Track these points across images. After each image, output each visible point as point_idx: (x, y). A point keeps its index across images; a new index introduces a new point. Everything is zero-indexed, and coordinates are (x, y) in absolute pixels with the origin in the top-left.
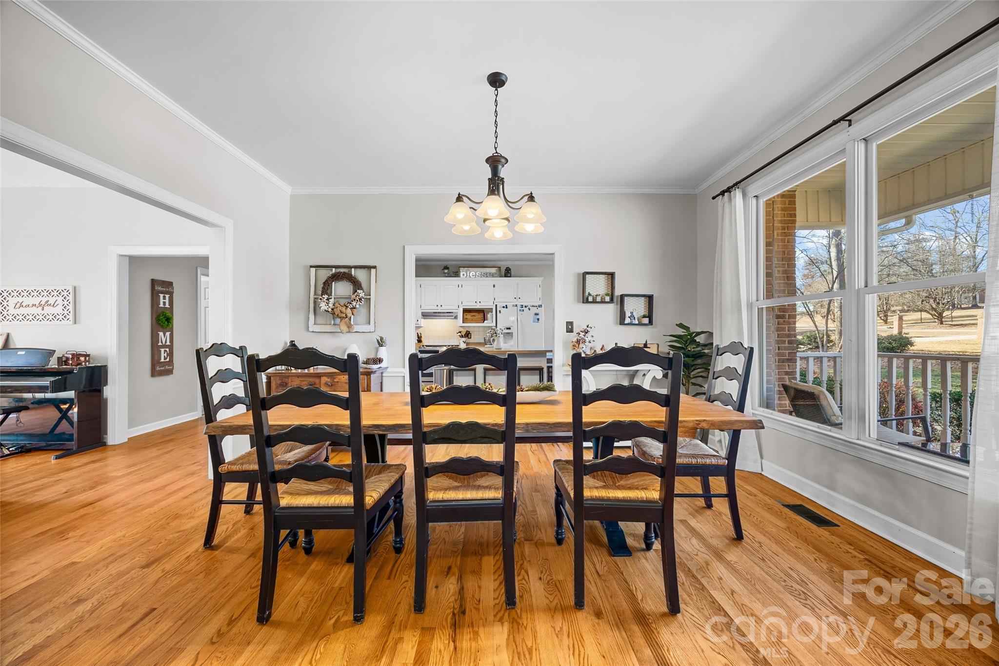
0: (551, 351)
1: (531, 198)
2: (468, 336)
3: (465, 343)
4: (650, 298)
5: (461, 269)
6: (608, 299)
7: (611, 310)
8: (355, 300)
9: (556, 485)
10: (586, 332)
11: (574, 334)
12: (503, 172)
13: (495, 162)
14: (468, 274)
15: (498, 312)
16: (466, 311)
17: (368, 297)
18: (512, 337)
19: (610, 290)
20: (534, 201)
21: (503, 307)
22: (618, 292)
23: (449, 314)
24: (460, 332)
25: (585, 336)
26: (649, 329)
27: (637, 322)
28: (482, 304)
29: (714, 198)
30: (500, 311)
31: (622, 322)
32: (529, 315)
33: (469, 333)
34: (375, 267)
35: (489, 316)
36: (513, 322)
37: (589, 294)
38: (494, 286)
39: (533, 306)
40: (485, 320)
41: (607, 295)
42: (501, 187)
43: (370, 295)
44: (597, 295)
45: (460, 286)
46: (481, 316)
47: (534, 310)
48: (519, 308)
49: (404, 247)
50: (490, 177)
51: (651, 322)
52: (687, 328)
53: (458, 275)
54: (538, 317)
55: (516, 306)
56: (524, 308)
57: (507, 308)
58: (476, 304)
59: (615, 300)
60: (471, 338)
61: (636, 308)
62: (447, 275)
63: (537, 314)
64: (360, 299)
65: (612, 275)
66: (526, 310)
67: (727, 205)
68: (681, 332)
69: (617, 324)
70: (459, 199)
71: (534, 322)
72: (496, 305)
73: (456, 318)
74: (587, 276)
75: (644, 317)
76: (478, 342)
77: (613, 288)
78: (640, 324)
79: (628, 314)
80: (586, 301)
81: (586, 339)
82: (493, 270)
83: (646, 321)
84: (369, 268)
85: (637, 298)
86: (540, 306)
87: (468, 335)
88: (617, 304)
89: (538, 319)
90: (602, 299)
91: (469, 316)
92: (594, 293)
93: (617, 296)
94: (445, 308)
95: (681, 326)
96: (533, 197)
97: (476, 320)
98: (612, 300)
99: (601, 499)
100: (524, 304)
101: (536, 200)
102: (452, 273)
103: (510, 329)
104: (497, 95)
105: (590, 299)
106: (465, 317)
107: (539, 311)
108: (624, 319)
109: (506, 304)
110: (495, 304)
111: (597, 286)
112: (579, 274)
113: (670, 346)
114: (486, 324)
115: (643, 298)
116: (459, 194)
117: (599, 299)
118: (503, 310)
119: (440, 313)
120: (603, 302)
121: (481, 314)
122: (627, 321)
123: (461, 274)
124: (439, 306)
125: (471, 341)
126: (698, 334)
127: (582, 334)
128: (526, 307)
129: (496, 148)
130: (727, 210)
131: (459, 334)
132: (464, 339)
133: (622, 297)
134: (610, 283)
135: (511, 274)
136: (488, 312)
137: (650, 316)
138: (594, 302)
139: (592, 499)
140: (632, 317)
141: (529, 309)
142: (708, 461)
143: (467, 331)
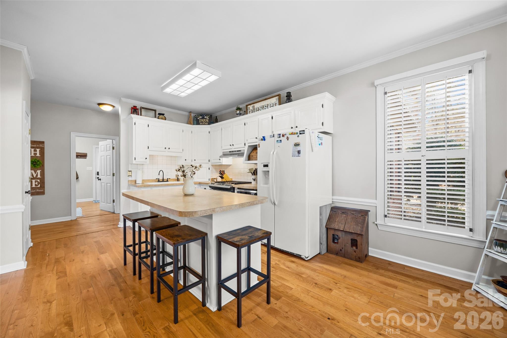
32: (288, 146)
38: (272, 118)
39: (292, 134)
47: (294, 139)
48: (276, 138)
54: (298, 148)
56: (282, 138)
63: (297, 145)
66: (284, 139)
71: (294, 155)
86: (301, 132)
89: (299, 152)
100: (282, 132)
103: (267, 165)
124: (232, 145)
128: (283, 136)
141: (288, 138)
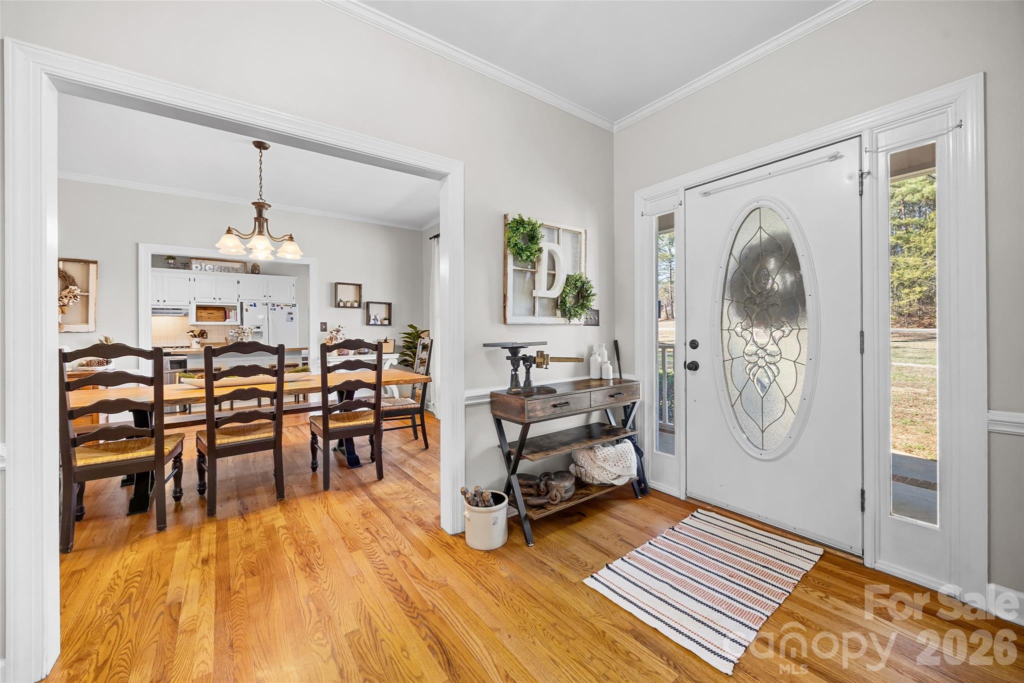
0: (307, 349)
1: (291, 238)
2: (202, 336)
3: (199, 343)
4: (389, 305)
5: (193, 261)
6: (356, 305)
7: (359, 313)
8: (66, 297)
9: (311, 431)
10: (338, 331)
11: (328, 332)
12: (266, 214)
13: (260, 207)
14: (203, 267)
15: (244, 310)
16: (199, 308)
17: (86, 294)
18: (262, 336)
19: (358, 298)
20: (293, 241)
21: (251, 305)
22: (364, 300)
23: (176, 311)
24: (192, 332)
25: (337, 334)
26: (389, 328)
27: (379, 323)
28: (222, 300)
29: (431, 239)
30: (247, 310)
31: (368, 323)
32: (282, 314)
33: (205, 333)
34: (95, 262)
35: (232, 314)
36: (263, 320)
37: (341, 301)
38: (238, 282)
39: (286, 305)
40: (226, 318)
41: (356, 301)
42: (265, 224)
43: (88, 292)
44: (347, 302)
45: (192, 280)
46: (221, 313)
47: (288, 309)
48: (270, 306)
49: (137, 245)
50: (256, 216)
51: (390, 324)
52: (415, 328)
53: (189, 266)
54: (291, 316)
55: (267, 304)
56: (276, 307)
57: (255, 306)
58: (214, 301)
59: (362, 305)
60: (207, 338)
61: (379, 312)
62: (172, 266)
63: (290, 313)
64: (75, 296)
65: (359, 286)
66: (278, 309)
67: (436, 246)
68: (410, 330)
69: (364, 324)
70: (229, 231)
71: (287, 321)
72: (242, 303)
73: (186, 315)
74: (339, 286)
75: (385, 319)
76: (217, 342)
77: (360, 296)
78: (382, 325)
79: (372, 317)
80: (338, 305)
81: (338, 336)
82: (237, 265)
83: (386, 322)
84: (87, 262)
85: (380, 305)
86: (294, 305)
87: (202, 334)
88: (364, 309)
89: (292, 319)
90: (351, 304)
91: (204, 313)
92: (344, 300)
93: (364, 303)
94: (170, 304)
95: (411, 326)
96: (292, 238)
97: (214, 319)
98: (359, 306)
99: (340, 427)
100: (276, 302)
101: (294, 239)
102: (179, 265)
103: (259, 328)
104: (261, 157)
105: (341, 304)
106: (199, 314)
107: (292, 310)
108: (370, 321)
109: (255, 302)
110: (240, 301)
111: (347, 294)
112: (331, 284)
113: (404, 341)
114: (228, 322)
115: (384, 305)
116: (229, 228)
117: (349, 305)
118: (250, 308)
119: (163, 309)
120: (352, 307)
121: (223, 311)
122: (372, 322)
123: (194, 266)
124: (161, 301)
125: (206, 341)
126: (423, 332)
127: (334, 333)
128: (277, 306)
129: (261, 196)
130: (436, 250)
131: (191, 333)
132: (197, 339)
133: (368, 303)
134: (358, 292)
135: (259, 270)
136: (230, 310)
137: (389, 319)
138: (345, 307)
139: (334, 428)
140: (376, 319)
141: (282, 308)
142: (409, 406)
143: (202, 330)
